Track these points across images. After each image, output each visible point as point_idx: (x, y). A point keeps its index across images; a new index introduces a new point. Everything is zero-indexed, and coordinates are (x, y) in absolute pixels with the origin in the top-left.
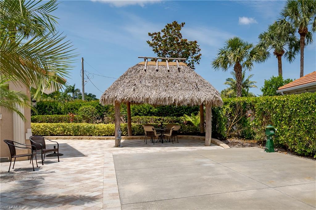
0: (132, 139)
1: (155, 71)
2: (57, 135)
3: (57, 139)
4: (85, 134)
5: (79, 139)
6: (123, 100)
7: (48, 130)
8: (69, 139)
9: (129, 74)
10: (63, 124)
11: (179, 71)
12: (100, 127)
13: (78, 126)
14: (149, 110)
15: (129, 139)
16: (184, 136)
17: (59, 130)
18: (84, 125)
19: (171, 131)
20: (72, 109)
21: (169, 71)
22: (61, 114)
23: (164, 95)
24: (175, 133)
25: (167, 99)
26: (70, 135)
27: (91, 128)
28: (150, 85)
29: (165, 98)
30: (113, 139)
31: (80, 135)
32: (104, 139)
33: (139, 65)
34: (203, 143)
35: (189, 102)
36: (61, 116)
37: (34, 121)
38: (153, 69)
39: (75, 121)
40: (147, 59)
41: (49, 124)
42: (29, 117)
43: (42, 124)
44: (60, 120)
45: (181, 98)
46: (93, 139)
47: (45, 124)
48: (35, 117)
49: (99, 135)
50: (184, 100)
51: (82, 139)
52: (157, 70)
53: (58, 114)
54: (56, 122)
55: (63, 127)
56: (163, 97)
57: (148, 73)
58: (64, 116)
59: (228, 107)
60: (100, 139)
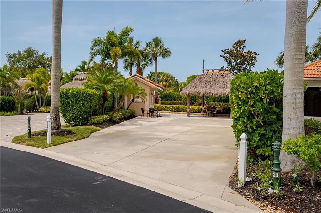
1: (209, 78)
2: (170, 111)
3: (169, 113)
4: (182, 112)
5: (178, 113)
7: (166, 108)
8: (174, 113)
10: (174, 105)
13: (179, 107)
15: (202, 115)
17: (171, 109)
18: (182, 106)
19: (216, 111)
21: (216, 77)
22: (175, 100)
26: (175, 111)
27: (184, 108)
28: (203, 86)
29: (208, 93)
31: (180, 112)
33: (202, 75)
39: (180, 104)
40: (208, 70)
41: (167, 105)
43: (164, 105)
48: (163, 102)
51: (180, 113)
55: (173, 107)
57: (205, 79)
58: (176, 101)
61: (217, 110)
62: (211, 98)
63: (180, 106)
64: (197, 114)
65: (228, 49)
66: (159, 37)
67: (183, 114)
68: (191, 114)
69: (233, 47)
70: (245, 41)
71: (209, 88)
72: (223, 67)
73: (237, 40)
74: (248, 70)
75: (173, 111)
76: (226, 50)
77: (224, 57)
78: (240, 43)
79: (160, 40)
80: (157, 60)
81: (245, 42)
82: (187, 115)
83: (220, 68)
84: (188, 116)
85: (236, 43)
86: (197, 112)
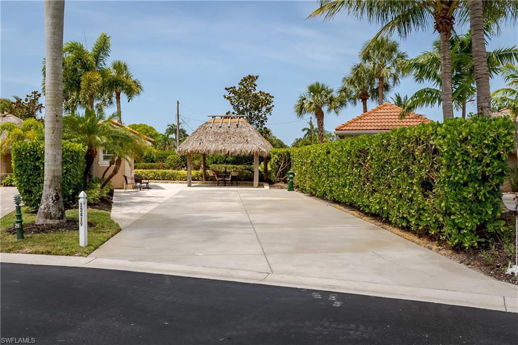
0: (206, 183)
1: (218, 128)
4: (170, 179)
5: (165, 182)
6: (192, 152)
7: (144, 175)
8: (159, 182)
9: (199, 130)
10: (155, 170)
11: (238, 127)
12: (181, 173)
13: (165, 172)
14: (225, 159)
15: (203, 183)
16: (249, 182)
17: (151, 175)
18: (171, 171)
19: (230, 177)
20: (162, 158)
21: (229, 127)
22: (154, 162)
23: (221, 147)
24: (234, 178)
25: (223, 150)
26: (160, 180)
27: (174, 174)
28: (212, 139)
29: (221, 150)
30: (186, 183)
31: (167, 180)
32: (184, 183)
33: (207, 123)
34: (252, 185)
35: (238, 153)
36: (153, 164)
37: (135, 168)
38: (217, 126)
39: (164, 167)
40: (215, 117)
41: (144, 170)
42: (133, 165)
43: (139, 170)
44: (152, 168)
45: (233, 149)
46: (176, 183)
47: (142, 170)
48: (136, 165)
49: (181, 180)
50: (235, 151)
51: (168, 182)
52: (220, 127)
53: (151, 162)
54: (150, 169)
55: (155, 173)
56: (220, 149)
57: (213, 130)
58: (156, 164)
59: (276, 156)
60: (181, 183)
61: (232, 176)
62: (212, 158)
63: (167, 171)
64: (195, 183)
65: (235, 87)
66: (123, 61)
67: (173, 183)
68: (193, 183)
69: (241, 84)
70: (257, 77)
71: (222, 144)
72: (229, 112)
73: (246, 75)
74: (263, 118)
75: (156, 180)
76: (231, 88)
77: (229, 98)
78: (250, 80)
79: (125, 66)
80: (119, 98)
81: (257, 79)
82: (187, 185)
83: (224, 114)
84: (189, 186)
85: (245, 80)
86: (196, 180)
